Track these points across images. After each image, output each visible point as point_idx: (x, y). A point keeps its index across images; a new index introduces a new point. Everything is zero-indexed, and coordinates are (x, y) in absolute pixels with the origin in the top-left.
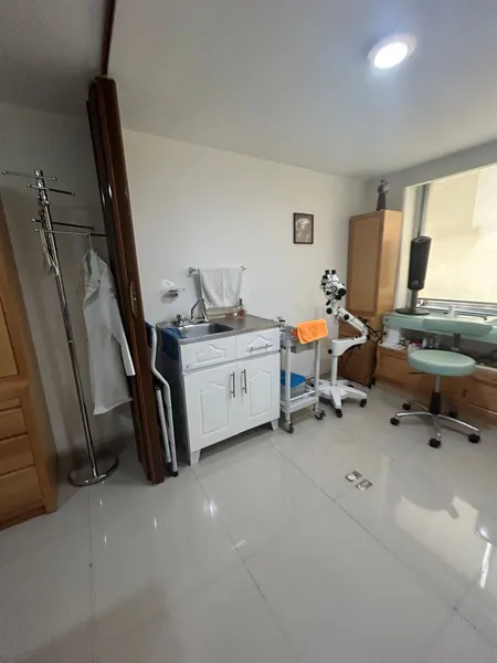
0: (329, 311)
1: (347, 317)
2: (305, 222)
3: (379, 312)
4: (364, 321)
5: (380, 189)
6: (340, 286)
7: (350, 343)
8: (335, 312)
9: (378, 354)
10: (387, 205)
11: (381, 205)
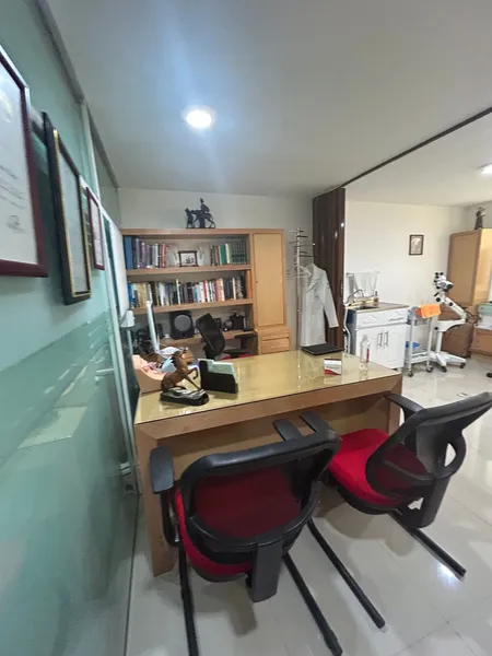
0: (438, 300)
1: (451, 304)
2: (418, 240)
3: (475, 303)
4: (463, 308)
5: (478, 214)
6: (448, 283)
7: (451, 323)
8: (442, 301)
9: (475, 334)
10: (484, 224)
11: (479, 225)
